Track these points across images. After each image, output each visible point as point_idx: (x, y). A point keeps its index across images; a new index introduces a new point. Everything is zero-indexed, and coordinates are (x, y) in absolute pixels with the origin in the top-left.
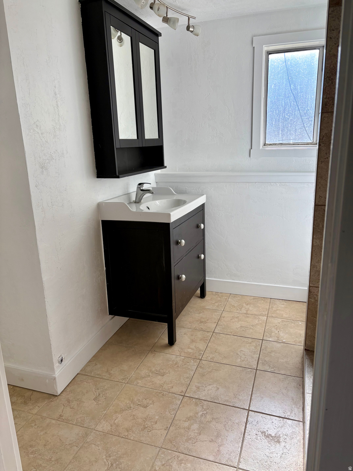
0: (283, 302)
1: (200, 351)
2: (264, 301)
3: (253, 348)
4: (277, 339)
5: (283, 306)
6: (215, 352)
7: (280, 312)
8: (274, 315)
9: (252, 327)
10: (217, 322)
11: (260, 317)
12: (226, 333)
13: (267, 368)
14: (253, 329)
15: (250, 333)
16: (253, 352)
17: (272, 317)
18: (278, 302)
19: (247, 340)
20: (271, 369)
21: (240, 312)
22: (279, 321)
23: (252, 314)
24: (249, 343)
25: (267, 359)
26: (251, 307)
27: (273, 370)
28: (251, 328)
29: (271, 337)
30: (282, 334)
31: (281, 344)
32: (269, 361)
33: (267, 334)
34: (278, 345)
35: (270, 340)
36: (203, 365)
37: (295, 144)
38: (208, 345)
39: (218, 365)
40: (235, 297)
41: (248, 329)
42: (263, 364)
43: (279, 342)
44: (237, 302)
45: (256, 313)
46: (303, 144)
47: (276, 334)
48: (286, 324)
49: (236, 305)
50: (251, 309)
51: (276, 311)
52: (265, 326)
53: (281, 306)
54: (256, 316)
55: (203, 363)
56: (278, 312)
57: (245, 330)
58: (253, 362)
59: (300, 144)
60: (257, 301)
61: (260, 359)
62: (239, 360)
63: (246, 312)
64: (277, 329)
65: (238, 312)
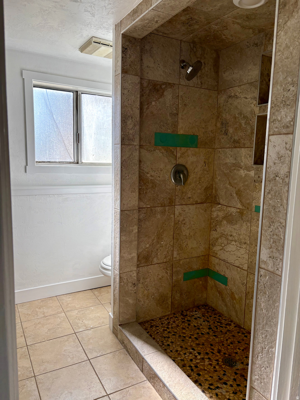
0: (68, 296)
1: (28, 369)
2: (52, 300)
3: (73, 343)
4: (85, 327)
5: (70, 299)
6: (43, 362)
7: (72, 305)
8: (68, 309)
9: (59, 326)
10: (23, 335)
11: (59, 315)
12: (40, 342)
13: (95, 354)
14: (61, 328)
15: (60, 332)
16: (75, 347)
17: (68, 311)
18: (63, 297)
19: (63, 339)
20: (99, 353)
21: (38, 317)
22: (76, 313)
23: (50, 315)
24: (66, 341)
25: (90, 347)
26: (45, 309)
27: (100, 353)
28: (58, 328)
29: (79, 328)
30: (86, 322)
31: (91, 330)
32: (93, 348)
33: (75, 327)
34: (90, 332)
35: (81, 330)
36: (41, 380)
37: (60, 162)
38: (31, 360)
39: (55, 373)
40: (23, 306)
41: (56, 330)
42: (90, 352)
43: (89, 329)
44: (29, 309)
45: (53, 313)
46: (67, 162)
47: (82, 324)
48: (83, 313)
49: (30, 313)
50: (45, 311)
51: (67, 305)
52: (69, 321)
53: (68, 299)
54: (55, 316)
55: (40, 378)
56: (69, 305)
57: (54, 331)
58: (82, 355)
59: (64, 162)
60: (46, 302)
61: (85, 350)
62: (69, 359)
63: (43, 316)
64: (79, 320)
65: (36, 318)
